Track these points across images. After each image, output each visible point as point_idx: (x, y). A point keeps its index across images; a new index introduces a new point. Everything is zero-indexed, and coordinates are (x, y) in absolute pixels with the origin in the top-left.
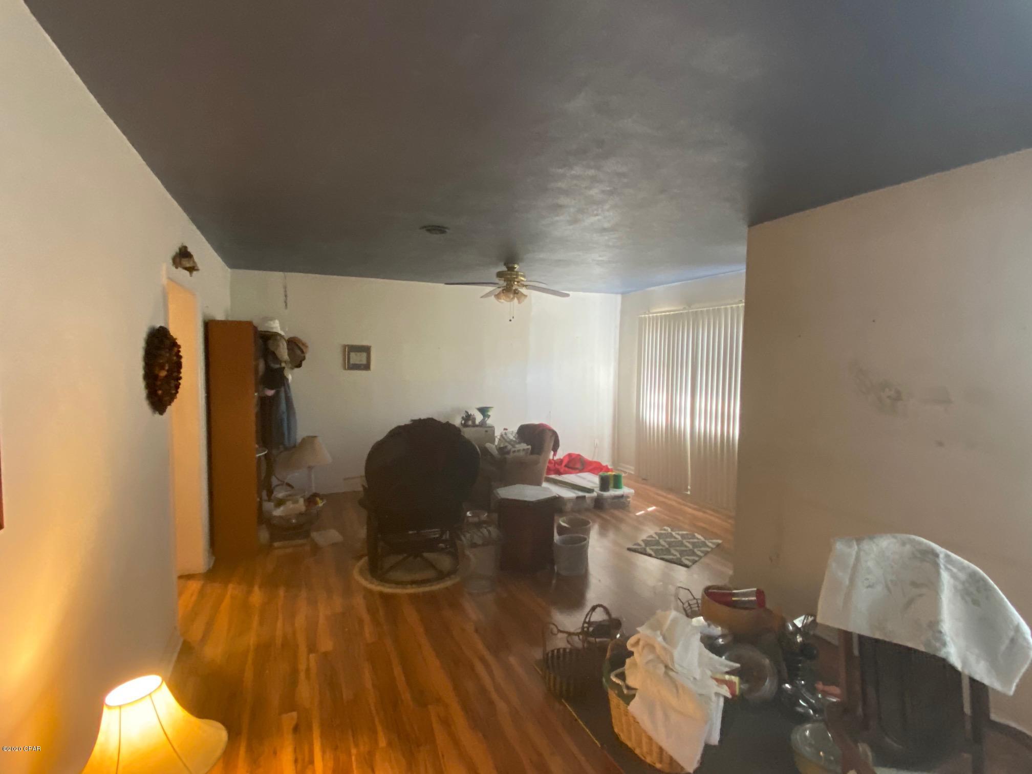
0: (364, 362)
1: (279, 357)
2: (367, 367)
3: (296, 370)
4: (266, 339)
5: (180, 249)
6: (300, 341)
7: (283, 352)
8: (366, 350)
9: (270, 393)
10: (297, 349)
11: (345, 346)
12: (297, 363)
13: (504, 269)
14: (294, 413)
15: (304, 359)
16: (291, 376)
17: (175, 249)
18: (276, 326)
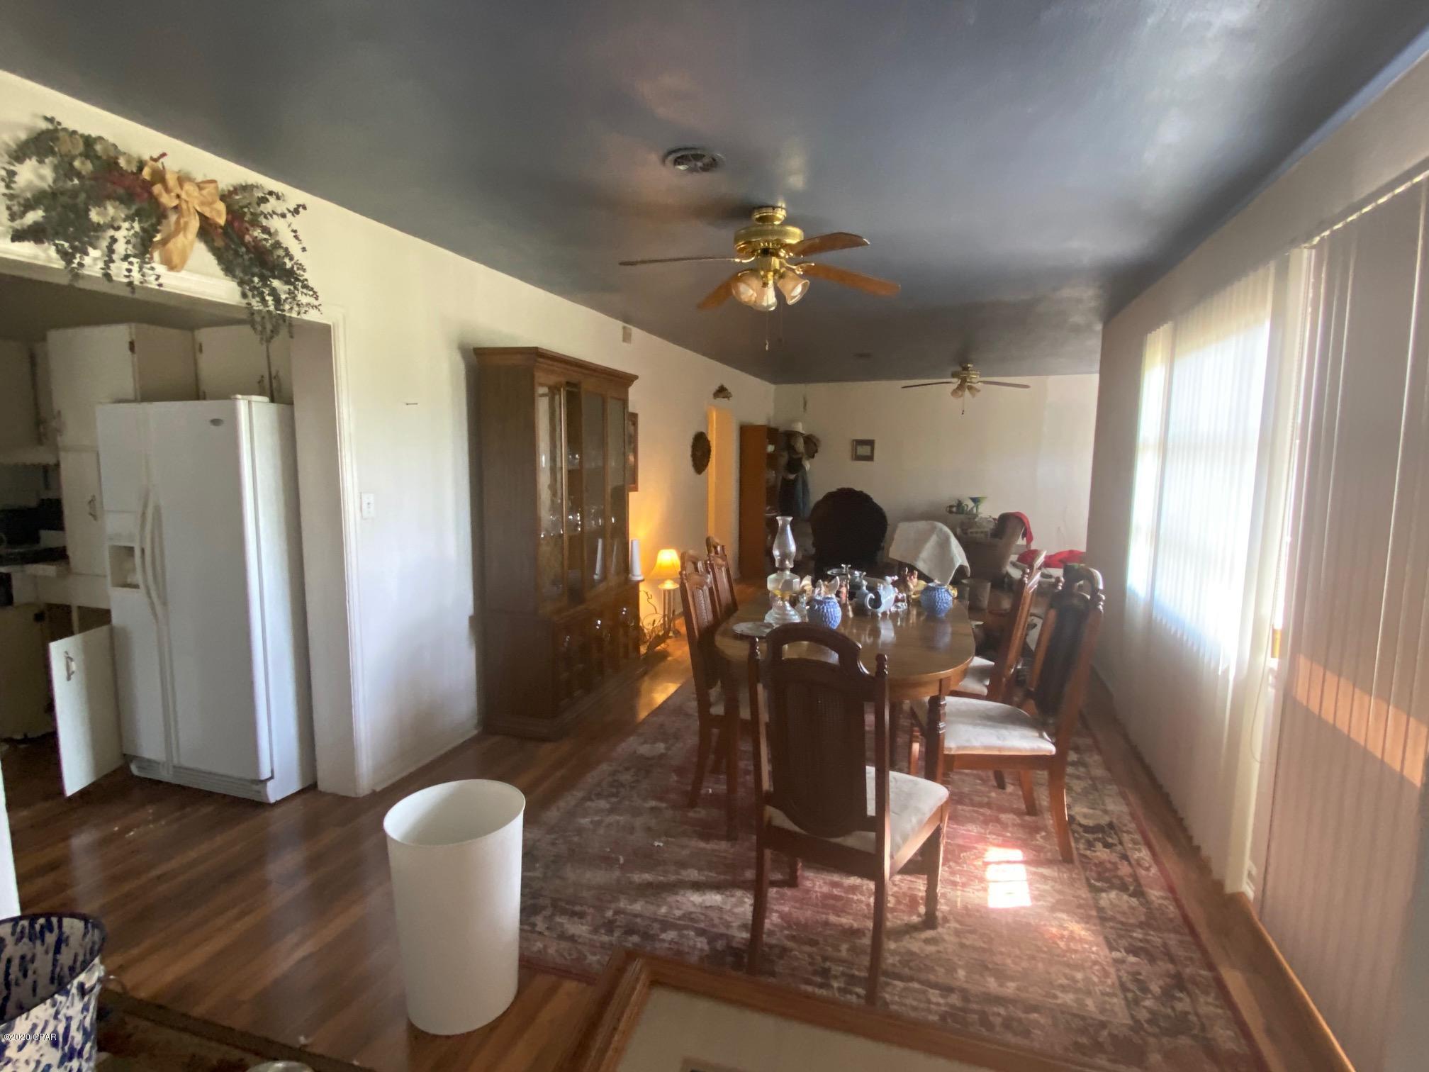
0: (869, 453)
1: (797, 449)
2: (870, 458)
3: (811, 460)
4: (791, 435)
5: (719, 387)
6: (814, 437)
7: (800, 445)
8: (871, 443)
9: (792, 477)
10: (812, 444)
11: (854, 440)
12: (812, 453)
13: (959, 369)
14: (808, 492)
15: (816, 451)
16: (807, 465)
17: (715, 387)
18: (800, 427)
